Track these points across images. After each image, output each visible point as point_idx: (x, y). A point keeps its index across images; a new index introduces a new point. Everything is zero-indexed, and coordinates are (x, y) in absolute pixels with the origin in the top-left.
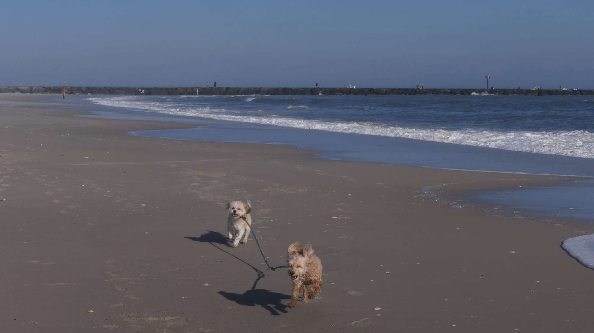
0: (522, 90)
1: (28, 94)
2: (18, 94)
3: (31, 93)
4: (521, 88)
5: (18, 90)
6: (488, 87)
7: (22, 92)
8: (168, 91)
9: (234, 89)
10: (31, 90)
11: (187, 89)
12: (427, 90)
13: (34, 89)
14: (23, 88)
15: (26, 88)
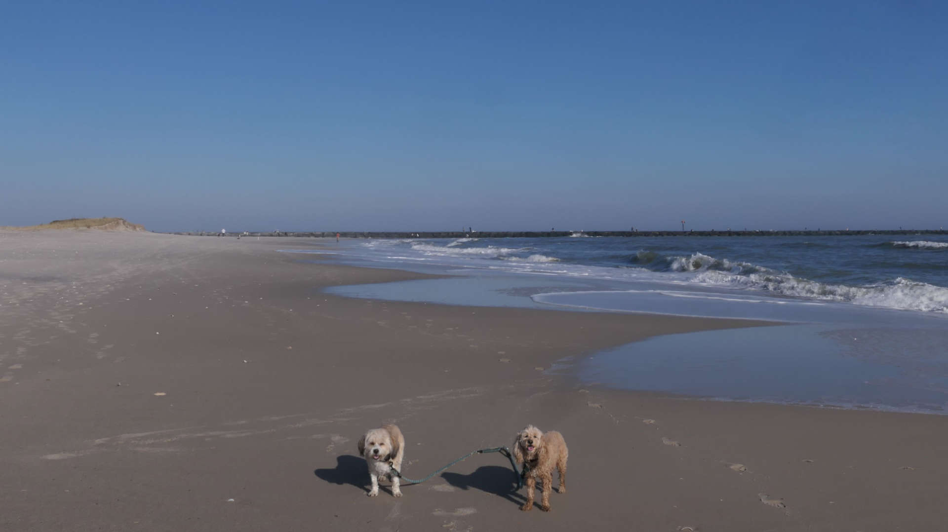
0: (715, 232)
1: (321, 238)
2: (312, 238)
3: (323, 237)
4: (715, 230)
5: (312, 234)
6: (683, 229)
7: (316, 237)
8: (433, 235)
9: (486, 233)
10: (323, 235)
11: (448, 233)
12: (640, 232)
13: (326, 234)
14: (317, 233)
15: (319, 233)
